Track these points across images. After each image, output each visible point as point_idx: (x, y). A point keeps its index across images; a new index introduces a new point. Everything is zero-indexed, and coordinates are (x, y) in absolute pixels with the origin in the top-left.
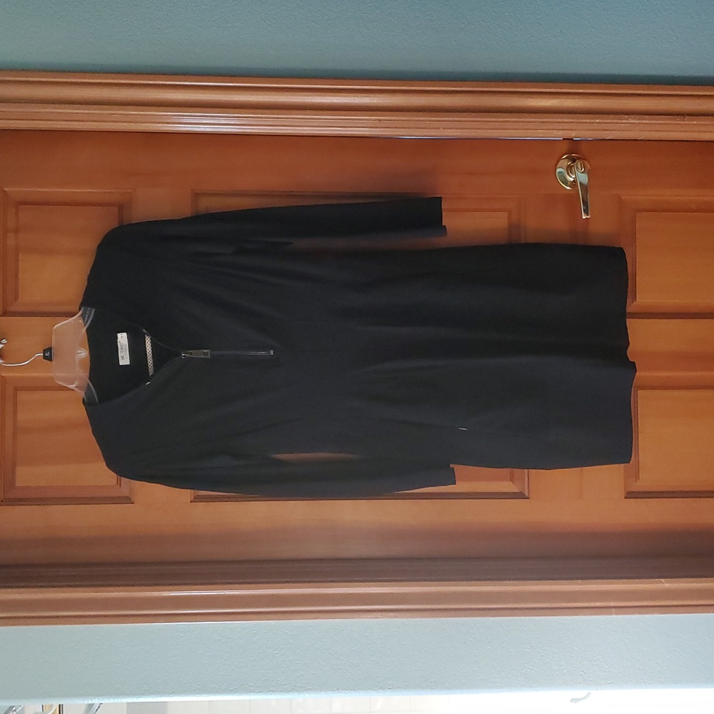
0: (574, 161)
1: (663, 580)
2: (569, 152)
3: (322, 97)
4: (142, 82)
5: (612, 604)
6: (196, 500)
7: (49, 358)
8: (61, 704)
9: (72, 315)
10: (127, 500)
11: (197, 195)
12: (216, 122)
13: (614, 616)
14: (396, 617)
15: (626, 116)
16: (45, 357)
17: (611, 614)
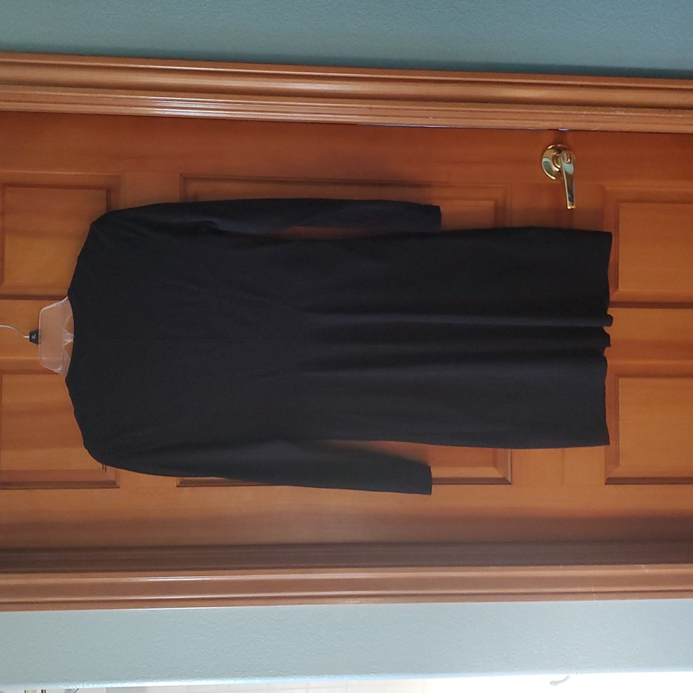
0: (559, 151)
1: (643, 566)
2: (555, 143)
3: (312, 84)
4: (132, 66)
5: (593, 589)
6: (182, 485)
7: (36, 341)
8: (44, 689)
9: (59, 298)
10: (113, 485)
11: (185, 179)
12: (206, 107)
13: (595, 601)
14: (381, 603)
15: (613, 109)
16: (31, 340)
17: (592, 599)
